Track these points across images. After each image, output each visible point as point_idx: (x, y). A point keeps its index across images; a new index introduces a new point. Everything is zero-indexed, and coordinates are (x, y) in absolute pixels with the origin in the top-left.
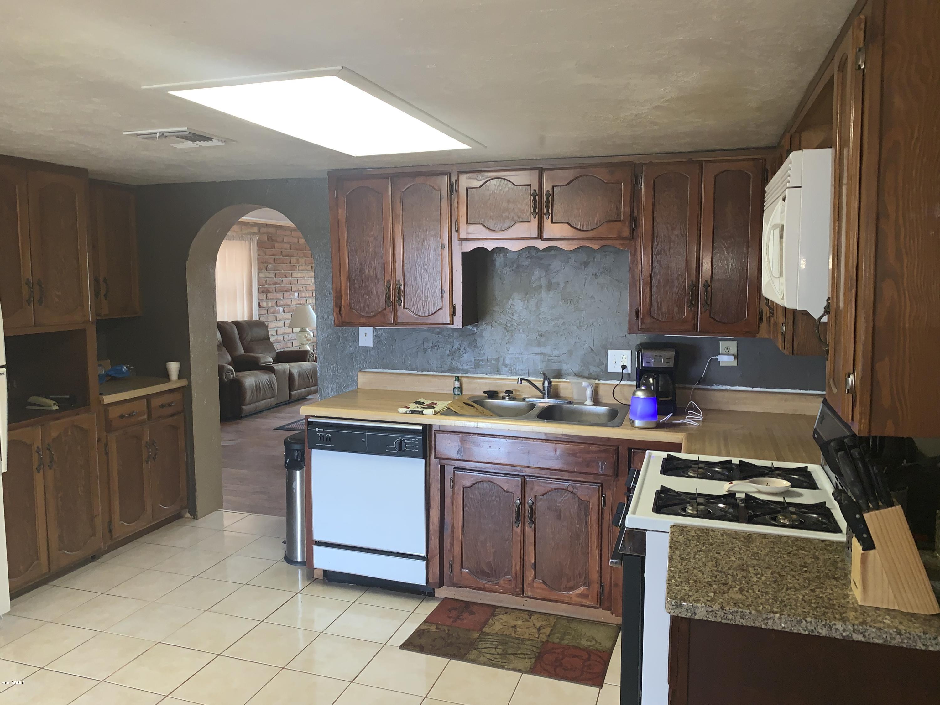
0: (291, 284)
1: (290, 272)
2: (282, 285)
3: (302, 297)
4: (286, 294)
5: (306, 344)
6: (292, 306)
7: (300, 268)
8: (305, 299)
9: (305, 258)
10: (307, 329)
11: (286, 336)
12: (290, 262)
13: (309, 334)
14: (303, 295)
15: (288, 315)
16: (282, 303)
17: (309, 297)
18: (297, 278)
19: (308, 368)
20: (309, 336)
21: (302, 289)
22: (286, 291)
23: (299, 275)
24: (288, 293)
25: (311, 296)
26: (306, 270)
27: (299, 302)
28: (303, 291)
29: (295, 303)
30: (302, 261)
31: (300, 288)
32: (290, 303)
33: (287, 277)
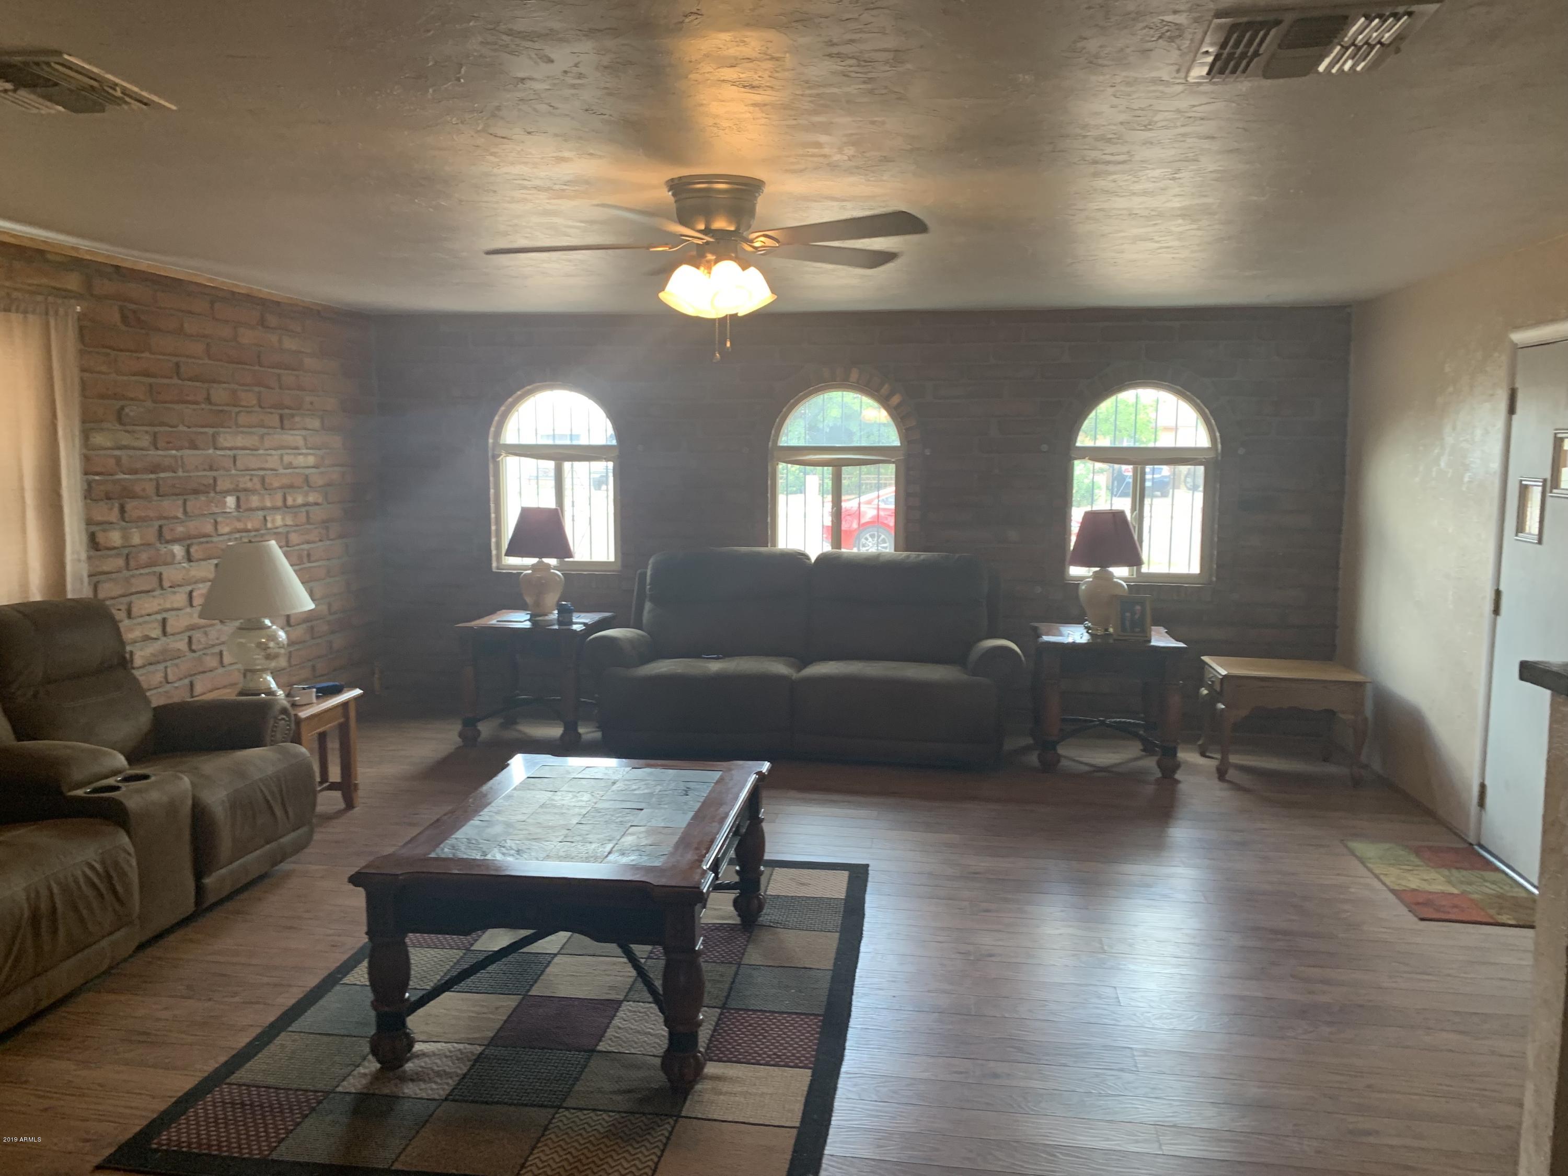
0: (211, 469)
1: (210, 431)
2: (180, 473)
3: (251, 510)
4: (193, 504)
5: (264, 670)
6: (215, 539)
7: (242, 419)
8: (261, 514)
9: (256, 389)
10: (267, 622)
11: (197, 635)
12: (208, 400)
13: (274, 637)
14: (255, 501)
15: (206, 570)
16: (180, 529)
17: (275, 508)
18: (230, 449)
19: (270, 770)
20: (272, 644)
21: (249, 485)
22: (196, 492)
23: (240, 441)
24: (203, 498)
25: (279, 503)
26: (263, 426)
27: (240, 525)
28: (253, 491)
29: (227, 529)
30: (248, 398)
31: (245, 483)
32: (209, 528)
33: (195, 447)
